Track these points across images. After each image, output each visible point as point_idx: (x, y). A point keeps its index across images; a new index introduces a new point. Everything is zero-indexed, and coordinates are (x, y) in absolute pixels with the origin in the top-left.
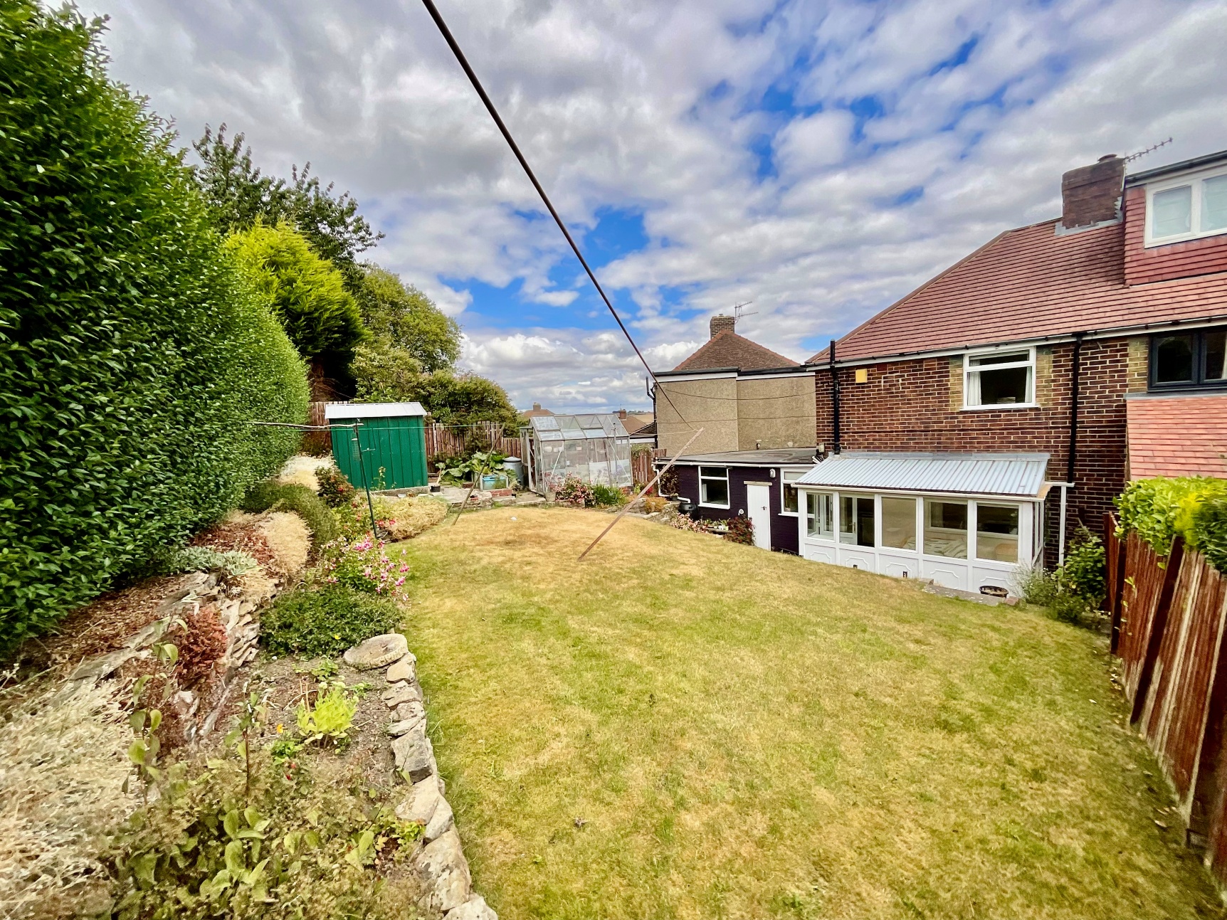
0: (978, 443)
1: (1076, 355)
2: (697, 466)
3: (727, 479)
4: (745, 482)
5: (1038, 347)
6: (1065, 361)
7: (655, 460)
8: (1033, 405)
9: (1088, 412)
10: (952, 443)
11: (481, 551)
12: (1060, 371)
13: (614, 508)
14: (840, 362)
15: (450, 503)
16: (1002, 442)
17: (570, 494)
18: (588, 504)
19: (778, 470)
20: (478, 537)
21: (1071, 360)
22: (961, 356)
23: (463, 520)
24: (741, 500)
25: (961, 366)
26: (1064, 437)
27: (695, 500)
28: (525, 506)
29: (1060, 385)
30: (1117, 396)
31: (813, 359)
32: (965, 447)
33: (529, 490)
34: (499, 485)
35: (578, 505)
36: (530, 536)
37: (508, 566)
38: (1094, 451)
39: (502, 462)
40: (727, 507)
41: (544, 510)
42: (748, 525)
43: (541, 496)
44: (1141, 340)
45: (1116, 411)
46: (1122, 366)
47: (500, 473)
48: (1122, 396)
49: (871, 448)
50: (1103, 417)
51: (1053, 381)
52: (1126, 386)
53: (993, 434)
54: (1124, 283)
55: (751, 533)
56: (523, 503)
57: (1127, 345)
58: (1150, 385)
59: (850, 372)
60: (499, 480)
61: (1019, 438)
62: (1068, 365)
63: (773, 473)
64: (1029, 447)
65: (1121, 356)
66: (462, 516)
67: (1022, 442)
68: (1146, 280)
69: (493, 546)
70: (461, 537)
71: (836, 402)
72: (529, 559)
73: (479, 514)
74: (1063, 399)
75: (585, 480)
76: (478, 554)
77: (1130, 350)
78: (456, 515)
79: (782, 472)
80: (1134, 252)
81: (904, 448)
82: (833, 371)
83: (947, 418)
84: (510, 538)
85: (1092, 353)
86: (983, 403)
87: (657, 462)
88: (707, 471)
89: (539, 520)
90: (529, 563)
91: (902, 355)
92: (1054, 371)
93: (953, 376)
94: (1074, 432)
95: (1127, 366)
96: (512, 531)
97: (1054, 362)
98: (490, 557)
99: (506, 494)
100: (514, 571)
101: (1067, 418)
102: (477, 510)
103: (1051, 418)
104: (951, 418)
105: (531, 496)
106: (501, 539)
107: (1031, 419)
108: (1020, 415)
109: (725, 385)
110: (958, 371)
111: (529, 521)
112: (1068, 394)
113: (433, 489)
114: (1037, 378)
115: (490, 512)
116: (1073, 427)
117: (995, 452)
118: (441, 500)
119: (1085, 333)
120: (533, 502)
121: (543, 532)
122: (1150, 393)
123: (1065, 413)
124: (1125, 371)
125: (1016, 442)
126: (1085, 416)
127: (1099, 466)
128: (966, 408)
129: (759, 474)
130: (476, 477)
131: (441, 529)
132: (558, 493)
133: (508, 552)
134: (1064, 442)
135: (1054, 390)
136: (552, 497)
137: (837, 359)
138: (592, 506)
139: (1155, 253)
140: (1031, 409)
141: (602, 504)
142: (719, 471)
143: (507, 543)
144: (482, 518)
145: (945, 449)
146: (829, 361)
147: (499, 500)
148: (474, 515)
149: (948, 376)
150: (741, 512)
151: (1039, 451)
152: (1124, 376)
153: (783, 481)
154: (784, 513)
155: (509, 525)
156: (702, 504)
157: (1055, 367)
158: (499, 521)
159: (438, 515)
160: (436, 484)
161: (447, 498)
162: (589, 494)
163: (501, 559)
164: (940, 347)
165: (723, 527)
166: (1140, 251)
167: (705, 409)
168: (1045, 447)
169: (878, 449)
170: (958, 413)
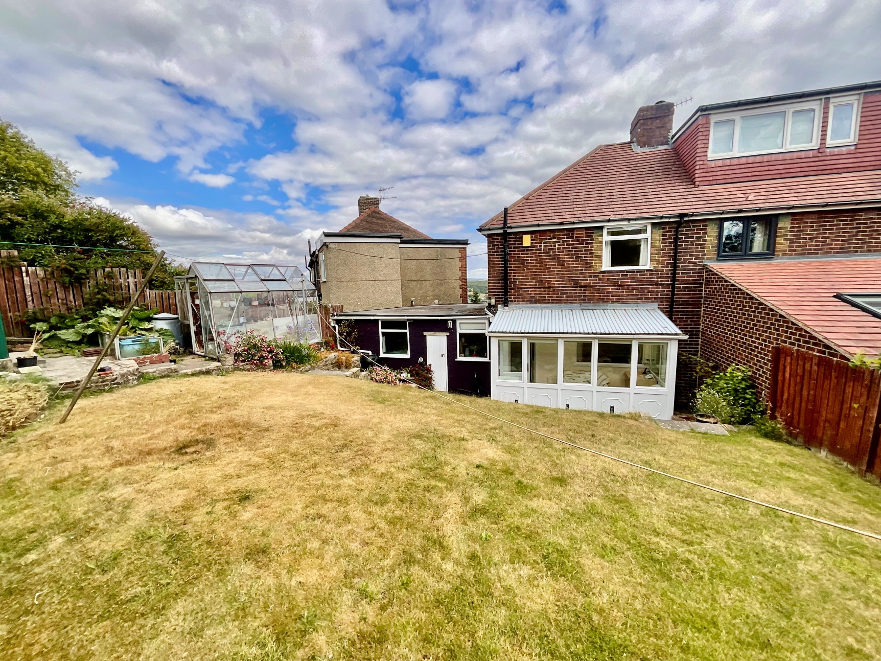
0: (612, 296)
1: (677, 231)
2: (378, 320)
3: (407, 331)
4: (425, 333)
5: (653, 224)
6: (670, 235)
7: (333, 316)
8: (648, 267)
9: (682, 273)
10: (594, 296)
11: (127, 481)
12: (666, 243)
13: (308, 367)
14: (511, 227)
15: (55, 383)
16: (628, 295)
17: (253, 355)
18: (277, 365)
19: (454, 321)
20: (115, 443)
21: (673, 235)
22: (601, 228)
23: (83, 410)
24: (420, 349)
25: (602, 236)
26: (667, 291)
27: (376, 352)
28: (193, 375)
29: (666, 253)
30: (699, 262)
31: (487, 224)
32: (603, 299)
33: (192, 353)
34: (148, 350)
35: (264, 367)
36: (219, 426)
37: (199, 517)
38: (684, 301)
39: (149, 319)
40: (408, 356)
41: (221, 378)
42: (429, 371)
43: (213, 359)
44: (715, 222)
45: (698, 273)
46: (703, 241)
47: (149, 335)
48: (702, 262)
49: (533, 301)
50: (690, 277)
51: (662, 250)
52: (705, 255)
53: (623, 289)
54: (694, 184)
55: (431, 378)
56: (189, 371)
57: (706, 226)
58: (718, 255)
59: (518, 236)
60: (147, 343)
61: (640, 292)
62: (671, 239)
63: (450, 325)
64: (646, 299)
65: (703, 233)
66: (81, 403)
67: (641, 295)
68: (707, 183)
69: (152, 462)
70: (77, 449)
71: (505, 261)
72: (240, 483)
73: (116, 395)
74: (667, 263)
75: (269, 338)
76: (120, 492)
77: (708, 229)
78: (68, 403)
79: (458, 322)
80: (701, 163)
81: (559, 301)
82: (505, 235)
83: (591, 277)
84: (184, 435)
85: (686, 231)
86: (613, 265)
87: (336, 318)
88: (386, 324)
89: (223, 395)
90: (245, 498)
91: (562, 224)
92: (662, 243)
93: (596, 243)
94: (673, 288)
95: (706, 241)
96: (183, 421)
97: (663, 236)
98: (153, 495)
99: (161, 361)
100: (220, 529)
101: (669, 277)
102: (111, 390)
103: (660, 278)
104: (594, 276)
105: (198, 360)
106: (166, 441)
107: (647, 278)
108: (640, 275)
109: (390, 250)
110: (600, 240)
111: (208, 397)
112: (670, 260)
113: (22, 363)
114: (651, 247)
115: (137, 389)
116: (673, 285)
117: (623, 303)
118: (36, 380)
119: (686, 215)
120: (204, 369)
121: (238, 414)
122: (718, 260)
123: (668, 274)
124: (704, 244)
125: (637, 295)
126: (680, 277)
127: (687, 311)
128: (604, 269)
129: (438, 326)
130: (107, 341)
131: (31, 435)
132: (237, 355)
133: (188, 473)
134: (667, 295)
135: (662, 257)
136: (230, 360)
137: (508, 225)
138: (281, 367)
139: (713, 164)
140: (648, 270)
141: (294, 365)
142: (401, 324)
143: (181, 449)
144: (123, 402)
145: (589, 301)
146: (502, 226)
147: (150, 369)
148: (106, 399)
149: (592, 243)
150: (421, 360)
151: (652, 302)
152: (703, 248)
153: (459, 330)
154: (460, 358)
155: (176, 409)
156: (382, 355)
157: (663, 239)
158: (155, 404)
159: (25, 408)
160: (30, 353)
161: (48, 375)
162: (277, 354)
163: (178, 498)
164: (589, 219)
165: (405, 375)
166: (705, 162)
167: (373, 270)
168: (655, 298)
169: (537, 301)
170: (599, 273)
